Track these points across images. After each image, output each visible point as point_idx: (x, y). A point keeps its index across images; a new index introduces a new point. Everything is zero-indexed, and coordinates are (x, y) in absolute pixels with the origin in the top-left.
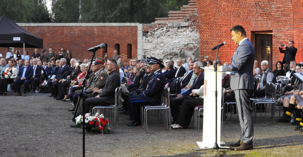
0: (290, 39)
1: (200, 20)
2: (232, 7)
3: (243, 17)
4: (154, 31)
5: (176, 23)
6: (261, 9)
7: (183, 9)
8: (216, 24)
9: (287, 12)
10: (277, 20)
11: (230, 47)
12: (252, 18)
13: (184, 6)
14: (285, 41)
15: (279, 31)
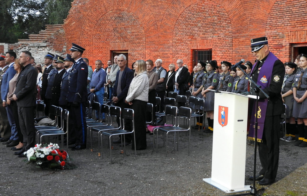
0: (143, 57)
1: (67, 41)
2: (94, 31)
3: (103, 39)
4: (18, 50)
5: (36, 43)
6: (118, 33)
7: (41, 33)
8: (80, 44)
9: (140, 36)
10: (132, 42)
11: (92, 62)
12: (111, 40)
13: (42, 31)
14: (139, 58)
15: (133, 51)
